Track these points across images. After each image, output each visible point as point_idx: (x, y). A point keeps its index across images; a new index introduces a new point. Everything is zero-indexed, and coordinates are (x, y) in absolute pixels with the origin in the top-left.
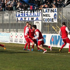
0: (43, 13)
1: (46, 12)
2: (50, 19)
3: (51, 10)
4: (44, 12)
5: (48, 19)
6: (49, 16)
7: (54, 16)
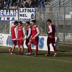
0: (20, 13)
1: (23, 11)
2: (27, 19)
5: (25, 19)
6: (26, 16)
7: (31, 16)
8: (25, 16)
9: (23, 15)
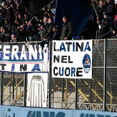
0: (54, 53)
1: (61, 49)
2: (72, 68)
3: (77, 43)
4: (55, 50)
5: (68, 68)
6: (69, 62)
8: (67, 61)
9: (63, 59)
